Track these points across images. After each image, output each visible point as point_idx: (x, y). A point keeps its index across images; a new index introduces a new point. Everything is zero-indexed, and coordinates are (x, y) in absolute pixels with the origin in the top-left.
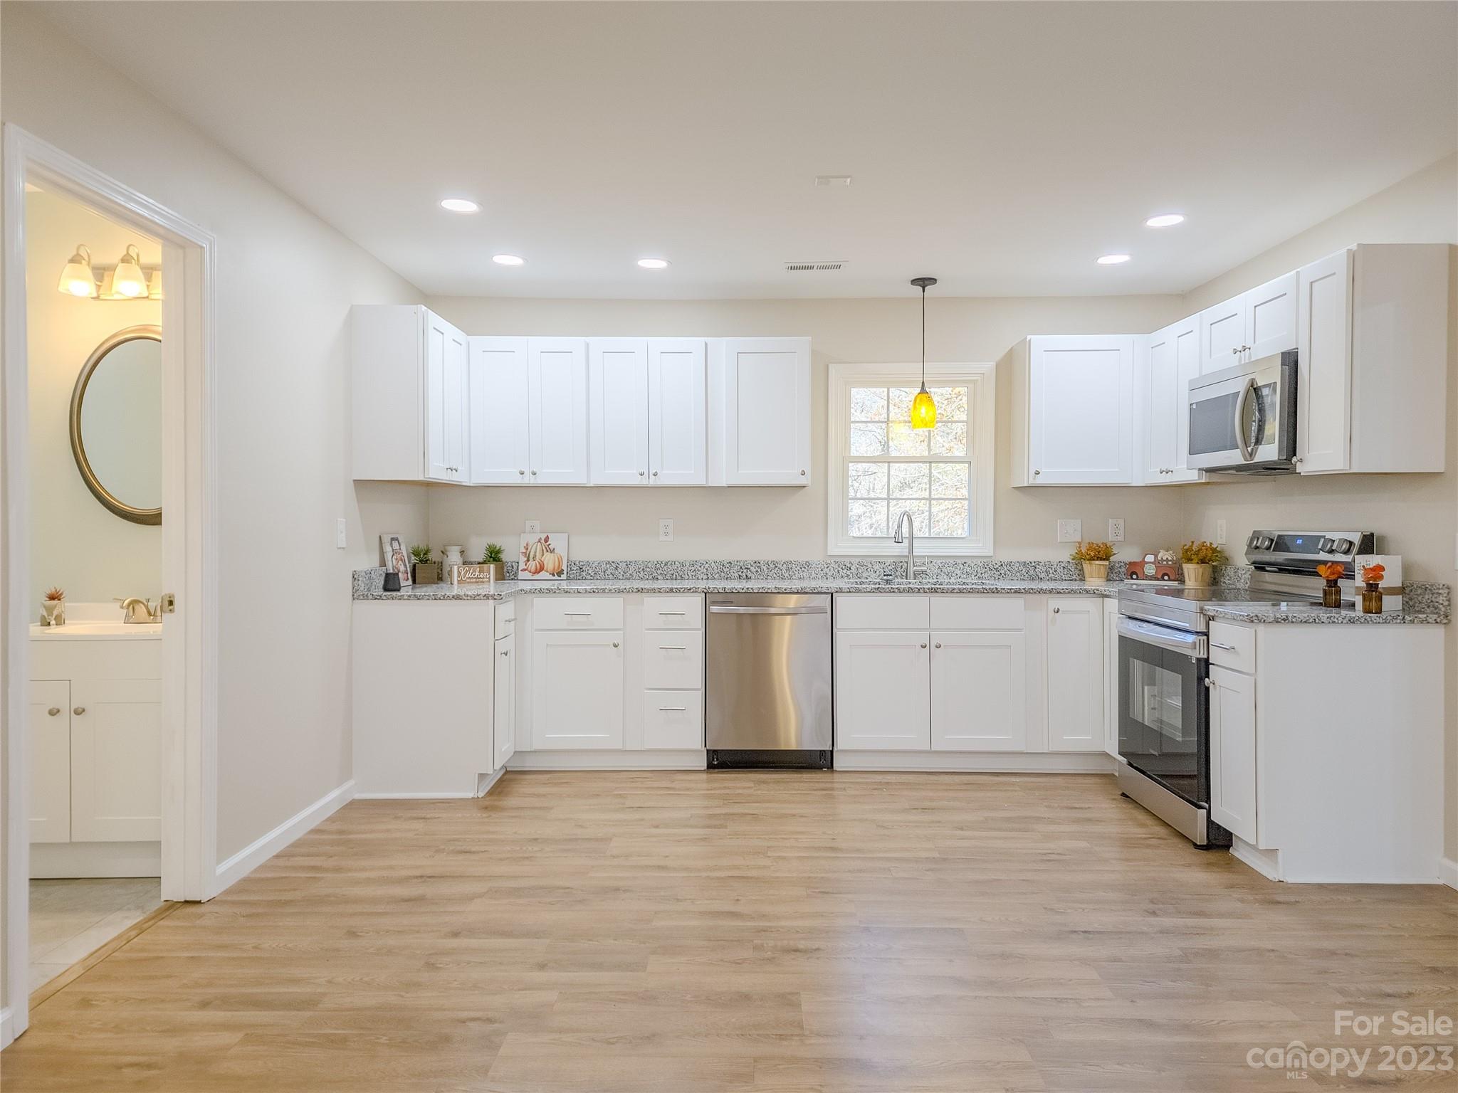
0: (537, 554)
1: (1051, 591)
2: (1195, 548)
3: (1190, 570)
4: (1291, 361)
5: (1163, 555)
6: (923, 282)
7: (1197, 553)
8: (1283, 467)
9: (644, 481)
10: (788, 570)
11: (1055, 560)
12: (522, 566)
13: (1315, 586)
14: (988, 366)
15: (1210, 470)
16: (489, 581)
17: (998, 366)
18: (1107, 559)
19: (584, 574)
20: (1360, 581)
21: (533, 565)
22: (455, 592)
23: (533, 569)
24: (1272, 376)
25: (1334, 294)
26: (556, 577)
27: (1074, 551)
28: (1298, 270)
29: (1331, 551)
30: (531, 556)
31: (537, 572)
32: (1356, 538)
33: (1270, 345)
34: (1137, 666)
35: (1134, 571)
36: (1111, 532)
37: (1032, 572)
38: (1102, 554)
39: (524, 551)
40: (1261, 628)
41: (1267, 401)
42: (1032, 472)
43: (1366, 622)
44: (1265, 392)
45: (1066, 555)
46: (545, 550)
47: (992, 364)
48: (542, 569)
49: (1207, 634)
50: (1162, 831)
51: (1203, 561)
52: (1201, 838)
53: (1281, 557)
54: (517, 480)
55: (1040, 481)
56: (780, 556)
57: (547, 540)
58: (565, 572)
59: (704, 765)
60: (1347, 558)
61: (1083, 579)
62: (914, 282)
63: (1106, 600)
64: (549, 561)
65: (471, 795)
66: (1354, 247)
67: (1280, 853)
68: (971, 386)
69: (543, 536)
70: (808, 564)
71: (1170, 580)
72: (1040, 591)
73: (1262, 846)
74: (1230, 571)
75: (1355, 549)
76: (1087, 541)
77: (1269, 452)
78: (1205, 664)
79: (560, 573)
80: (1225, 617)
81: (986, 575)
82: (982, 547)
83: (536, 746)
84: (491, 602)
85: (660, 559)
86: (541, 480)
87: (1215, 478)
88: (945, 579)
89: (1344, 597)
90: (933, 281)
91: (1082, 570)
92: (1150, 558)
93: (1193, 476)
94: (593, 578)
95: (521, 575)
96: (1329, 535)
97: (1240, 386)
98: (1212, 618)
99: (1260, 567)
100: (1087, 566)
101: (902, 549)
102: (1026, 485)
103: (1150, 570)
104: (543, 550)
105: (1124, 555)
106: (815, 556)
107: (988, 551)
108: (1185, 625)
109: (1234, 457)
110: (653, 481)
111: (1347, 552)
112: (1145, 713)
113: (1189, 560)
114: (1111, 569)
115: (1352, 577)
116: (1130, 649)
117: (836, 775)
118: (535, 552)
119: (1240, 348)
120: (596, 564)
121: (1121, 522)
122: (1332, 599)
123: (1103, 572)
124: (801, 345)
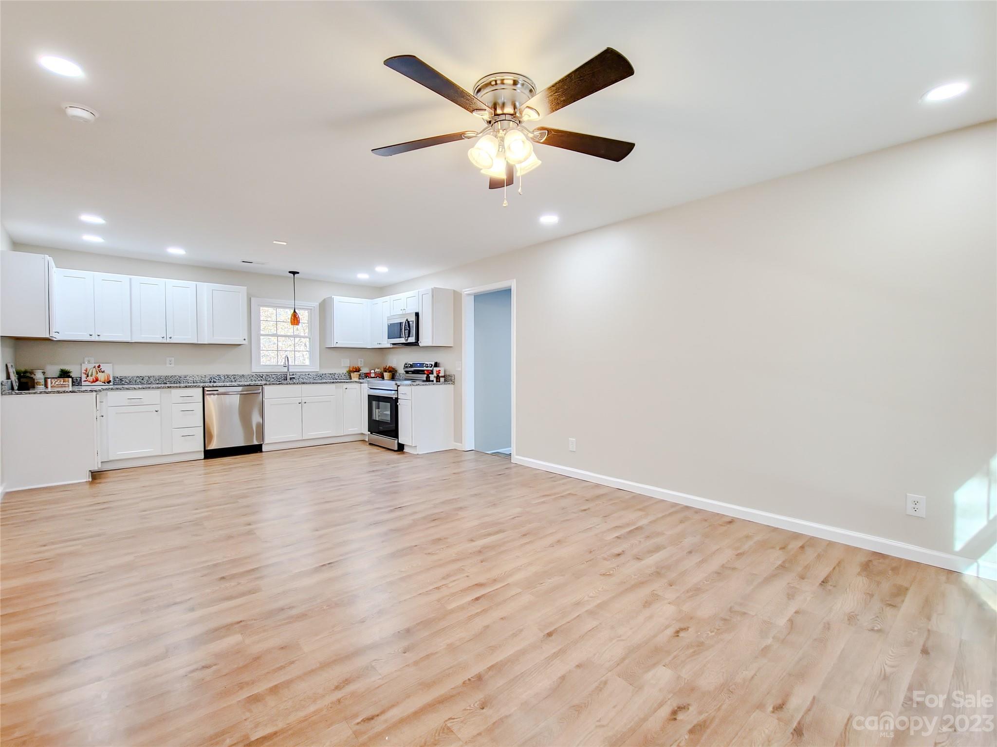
0: (93, 373)
1: (344, 382)
2: (387, 368)
3: (386, 375)
4: (417, 315)
5: (377, 370)
6: (294, 273)
7: (388, 369)
8: (416, 344)
9: (164, 341)
10: (234, 378)
11: (341, 373)
12: (84, 379)
13: (424, 377)
14: (316, 304)
15: (393, 344)
16: (69, 386)
17: (320, 304)
18: (359, 372)
19: (123, 382)
20: (435, 374)
21: (90, 378)
22: (71, 390)
23: (91, 380)
24: (413, 319)
25: (428, 299)
26: (107, 384)
27: (347, 369)
28: (419, 290)
29: (427, 367)
30: (90, 374)
31: (94, 382)
32: (433, 364)
33: (412, 310)
34: (374, 403)
35: (367, 375)
36: (359, 363)
37: (333, 377)
38: (357, 370)
39: (85, 372)
40: (413, 387)
41: (411, 325)
42: (335, 343)
43: (437, 384)
44: (411, 323)
45: (345, 371)
46: (98, 372)
47: (318, 304)
48: (97, 380)
49: (397, 391)
50: (384, 450)
51: (389, 372)
52: (396, 448)
53: (412, 369)
54: (87, 338)
55: (337, 346)
56: (231, 373)
57: (99, 366)
58: (112, 381)
59: (203, 457)
60: (431, 369)
61: (351, 379)
62: (290, 272)
63: (362, 384)
64: (101, 376)
65: (85, 480)
66: (433, 287)
67: (418, 447)
68: (309, 310)
69: (97, 365)
70: (243, 376)
71: (379, 378)
72: (342, 382)
73: (413, 446)
74: (398, 374)
75: (433, 366)
76: (351, 367)
77: (412, 339)
78: (397, 399)
79: (109, 382)
80: (403, 385)
81: (317, 378)
82: (316, 369)
83: (111, 458)
84: (94, 393)
85: (167, 375)
86: (102, 339)
87: (395, 346)
88: (301, 380)
89: (431, 379)
90: (298, 273)
91: (350, 376)
92: (373, 371)
93: (389, 346)
94: (128, 384)
95: (83, 383)
96: (426, 363)
97: (404, 321)
98: (399, 386)
99: (407, 372)
100: (352, 374)
101: (285, 370)
102: (333, 346)
103: (373, 375)
104: (97, 372)
105: (364, 370)
106: (246, 373)
107: (318, 370)
108: (391, 389)
109: (403, 340)
110: (168, 341)
111: (431, 367)
112: (376, 416)
113: (386, 372)
114: (360, 375)
115: (433, 374)
116: (371, 398)
117: (263, 453)
118: (92, 372)
119: (403, 309)
120: (130, 378)
121: (363, 360)
122: (428, 380)
123: (358, 376)
124: (243, 290)
